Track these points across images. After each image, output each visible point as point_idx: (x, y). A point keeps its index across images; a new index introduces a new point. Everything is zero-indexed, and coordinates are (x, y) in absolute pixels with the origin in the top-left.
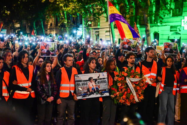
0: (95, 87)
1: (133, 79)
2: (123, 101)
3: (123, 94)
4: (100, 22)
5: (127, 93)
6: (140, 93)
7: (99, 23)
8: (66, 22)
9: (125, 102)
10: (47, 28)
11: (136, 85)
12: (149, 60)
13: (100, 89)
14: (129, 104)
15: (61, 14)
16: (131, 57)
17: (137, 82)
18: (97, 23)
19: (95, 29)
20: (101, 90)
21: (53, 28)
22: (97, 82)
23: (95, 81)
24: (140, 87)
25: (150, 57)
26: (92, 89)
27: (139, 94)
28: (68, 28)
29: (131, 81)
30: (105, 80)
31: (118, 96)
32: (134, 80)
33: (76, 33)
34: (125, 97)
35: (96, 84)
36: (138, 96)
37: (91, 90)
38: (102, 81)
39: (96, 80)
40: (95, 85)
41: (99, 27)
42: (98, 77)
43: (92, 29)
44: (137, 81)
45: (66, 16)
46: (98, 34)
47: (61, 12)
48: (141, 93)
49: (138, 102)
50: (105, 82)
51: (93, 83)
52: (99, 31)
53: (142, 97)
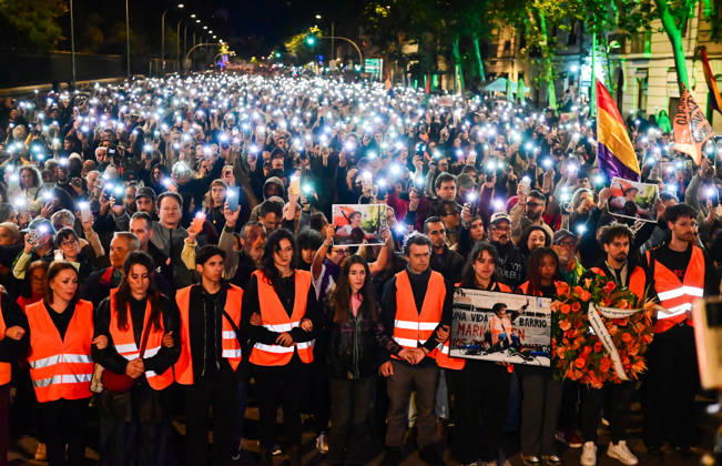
0: (509, 334)
1: (608, 309)
2: (579, 375)
3: (577, 354)
4: (653, 40)
5: (593, 351)
6: (634, 354)
7: (647, 44)
8: (543, 44)
9: (583, 378)
10: (495, 56)
11: (619, 327)
12: (677, 245)
13: (523, 342)
14: (598, 386)
15: (529, 17)
16: (616, 240)
17: (622, 320)
18: (643, 42)
19: (634, 60)
20: (526, 346)
21: (514, 57)
22: (518, 319)
23: (513, 318)
24: (635, 335)
25: (680, 239)
26: (501, 338)
27: (631, 357)
28: (552, 61)
29: (601, 316)
30: (542, 319)
31: (562, 357)
32: (612, 313)
33: (580, 73)
34: (583, 363)
35: (513, 324)
36: (627, 361)
37: (495, 340)
38: (535, 320)
39: (514, 314)
40: (510, 326)
41: (646, 55)
42: (524, 307)
43: (628, 60)
44: (622, 316)
45: (543, 25)
46: (644, 76)
47: (530, 11)
48: (639, 354)
49: (625, 381)
50: (542, 324)
51: (506, 322)
52: (647, 69)
53: (640, 367)
